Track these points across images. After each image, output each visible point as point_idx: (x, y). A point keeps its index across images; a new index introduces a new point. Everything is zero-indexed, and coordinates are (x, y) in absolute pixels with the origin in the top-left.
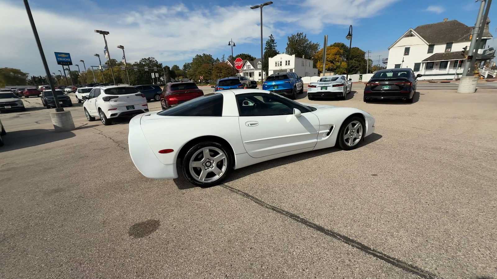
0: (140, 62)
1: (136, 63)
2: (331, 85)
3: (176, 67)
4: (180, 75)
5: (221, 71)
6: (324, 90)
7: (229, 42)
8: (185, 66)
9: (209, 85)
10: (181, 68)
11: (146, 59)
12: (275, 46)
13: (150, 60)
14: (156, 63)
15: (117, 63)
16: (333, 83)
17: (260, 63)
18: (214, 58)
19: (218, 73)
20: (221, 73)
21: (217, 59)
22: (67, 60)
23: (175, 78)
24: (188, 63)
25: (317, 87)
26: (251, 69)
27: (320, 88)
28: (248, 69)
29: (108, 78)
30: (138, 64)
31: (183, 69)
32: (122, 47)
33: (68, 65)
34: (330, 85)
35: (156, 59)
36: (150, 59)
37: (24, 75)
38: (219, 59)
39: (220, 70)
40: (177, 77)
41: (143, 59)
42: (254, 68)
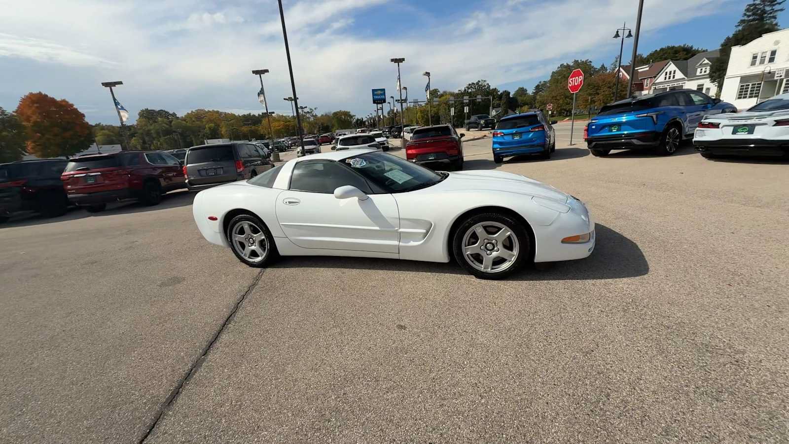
0: (465, 90)
1: (460, 92)
2: (771, 120)
3: (522, 91)
4: (525, 104)
5: (598, 91)
6: (742, 136)
7: (617, 32)
8: (537, 87)
9: (567, 118)
10: (531, 91)
11: (474, 84)
12: (776, 11)
13: (479, 85)
14: (488, 87)
15: (439, 93)
16: (777, 116)
17: (707, 61)
18: (595, 67)
19: (590, 94)
20: (598, 94)
21: (603, 66)
22: (382, 97)
23: (515, 110)
24: (544, 82)
25: (720, 126)
26: (676, 80)
27: (732, 128)
28: (667, 80)
29: (425, 116)
30: (462, 92)
31: (533, 93)
32: (428, 74)
33: (382, 103)
34: (763, 121)
35: (487, 82)
36: (480, 83)
37: (351, 117)
38: (605, 66)
39: (597, 89)
40: (520, 108)
41: (470, 84)
42: (684, 77)
